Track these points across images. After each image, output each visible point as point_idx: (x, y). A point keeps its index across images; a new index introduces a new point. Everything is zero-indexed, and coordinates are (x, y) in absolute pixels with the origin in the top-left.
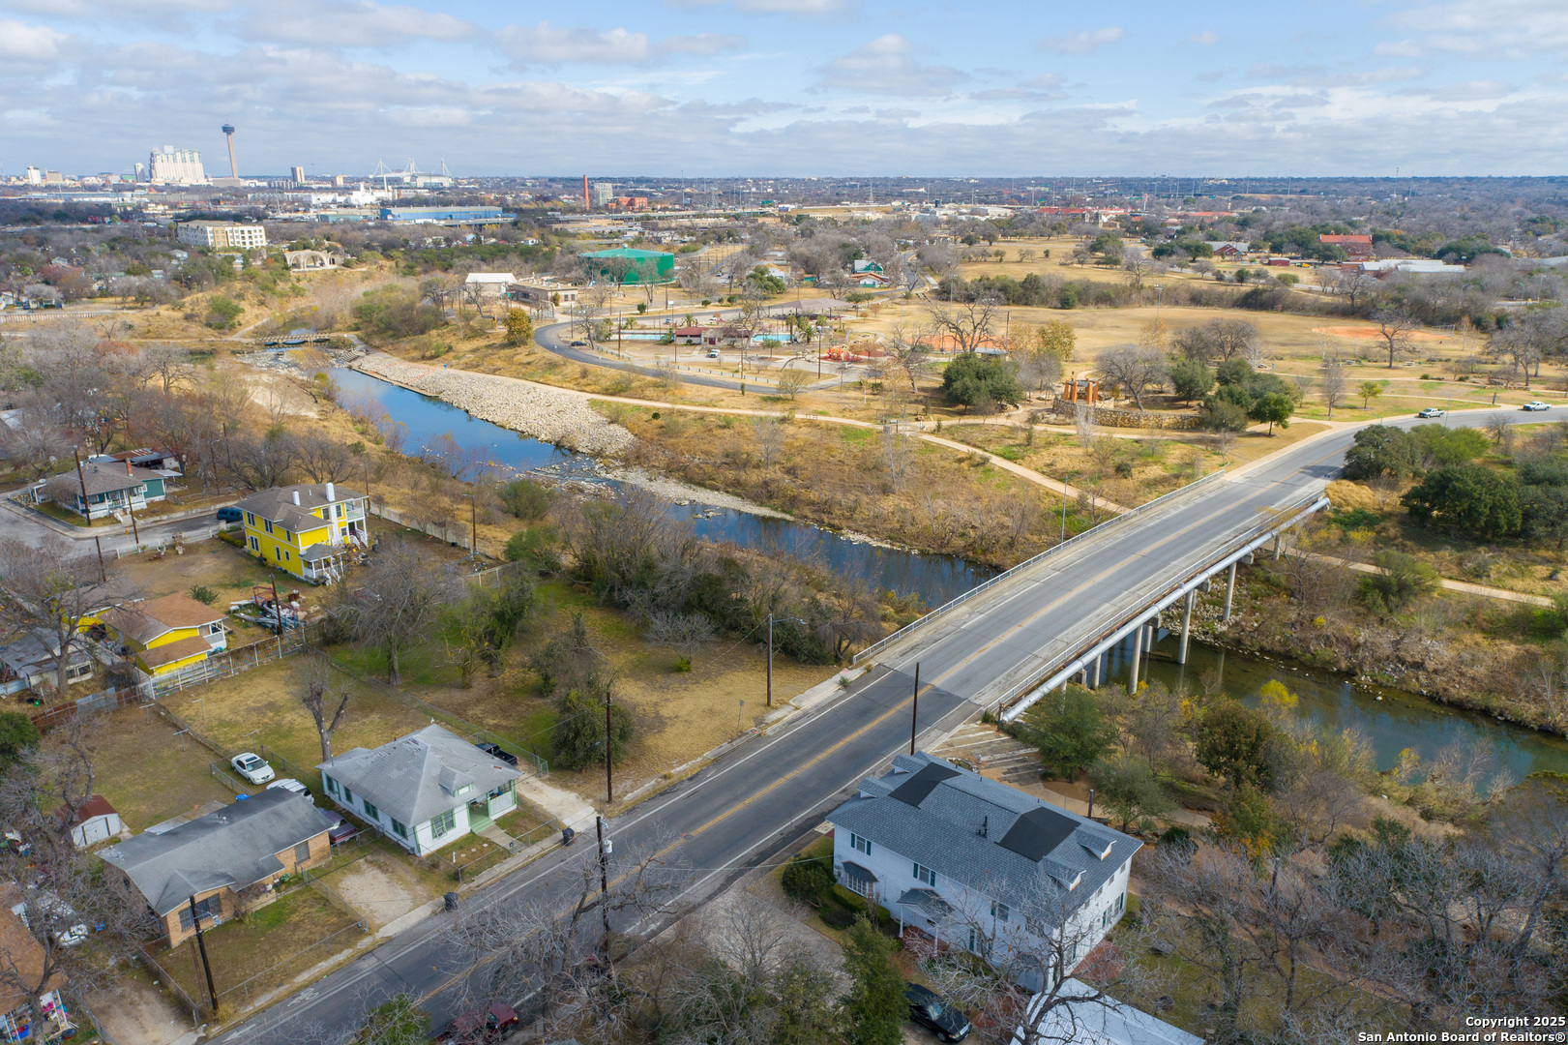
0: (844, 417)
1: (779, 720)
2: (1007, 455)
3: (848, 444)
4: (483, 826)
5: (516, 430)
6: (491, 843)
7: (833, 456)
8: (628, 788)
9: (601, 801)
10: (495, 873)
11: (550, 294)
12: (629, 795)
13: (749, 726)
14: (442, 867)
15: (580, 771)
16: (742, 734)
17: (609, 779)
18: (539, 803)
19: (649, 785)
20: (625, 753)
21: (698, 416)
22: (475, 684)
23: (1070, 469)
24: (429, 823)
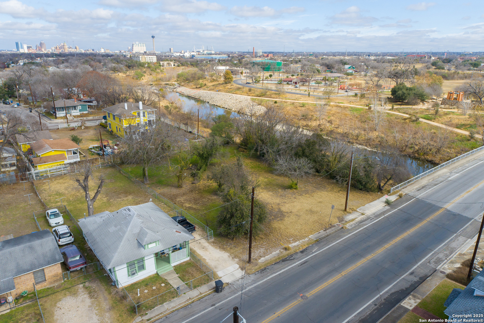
0: (350, 104)
1: (353, 220)
2: (426, 118)
3: (353, 113)
4: (166, 270)
5: (224, 108)
6: (167, 284)
7: (347, 117)
8: (261, 254)
9: (243, 261)
10: (162, 310)
11: (240, 71)
12: (262, 259)
13: (335, 222)
14: (128, 300)
15: (233, 239)
16: (331, 226)
17: (250, 247)
18: (204, 257)
19: (275, 253)
20: (261, 231)
21: (291, 103)
22: (184, 186)
23: (460, 123)
24: (125, 266)
